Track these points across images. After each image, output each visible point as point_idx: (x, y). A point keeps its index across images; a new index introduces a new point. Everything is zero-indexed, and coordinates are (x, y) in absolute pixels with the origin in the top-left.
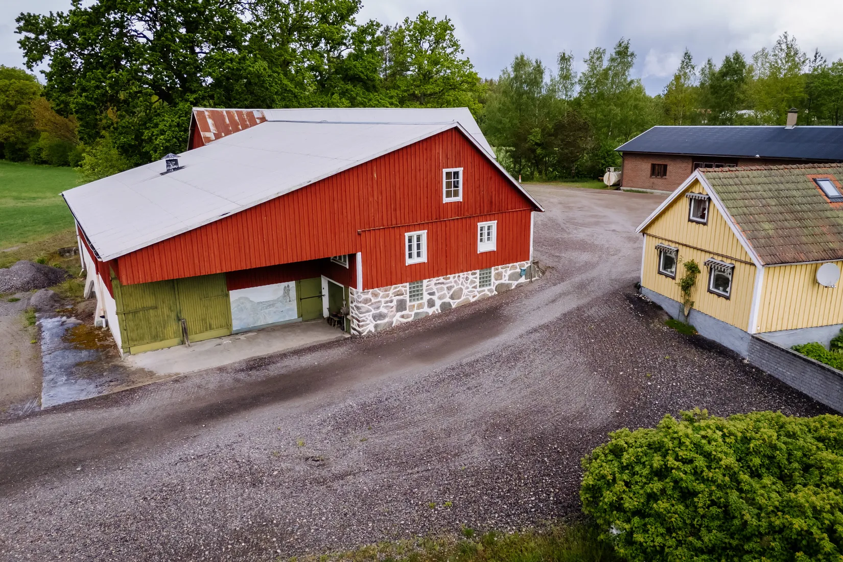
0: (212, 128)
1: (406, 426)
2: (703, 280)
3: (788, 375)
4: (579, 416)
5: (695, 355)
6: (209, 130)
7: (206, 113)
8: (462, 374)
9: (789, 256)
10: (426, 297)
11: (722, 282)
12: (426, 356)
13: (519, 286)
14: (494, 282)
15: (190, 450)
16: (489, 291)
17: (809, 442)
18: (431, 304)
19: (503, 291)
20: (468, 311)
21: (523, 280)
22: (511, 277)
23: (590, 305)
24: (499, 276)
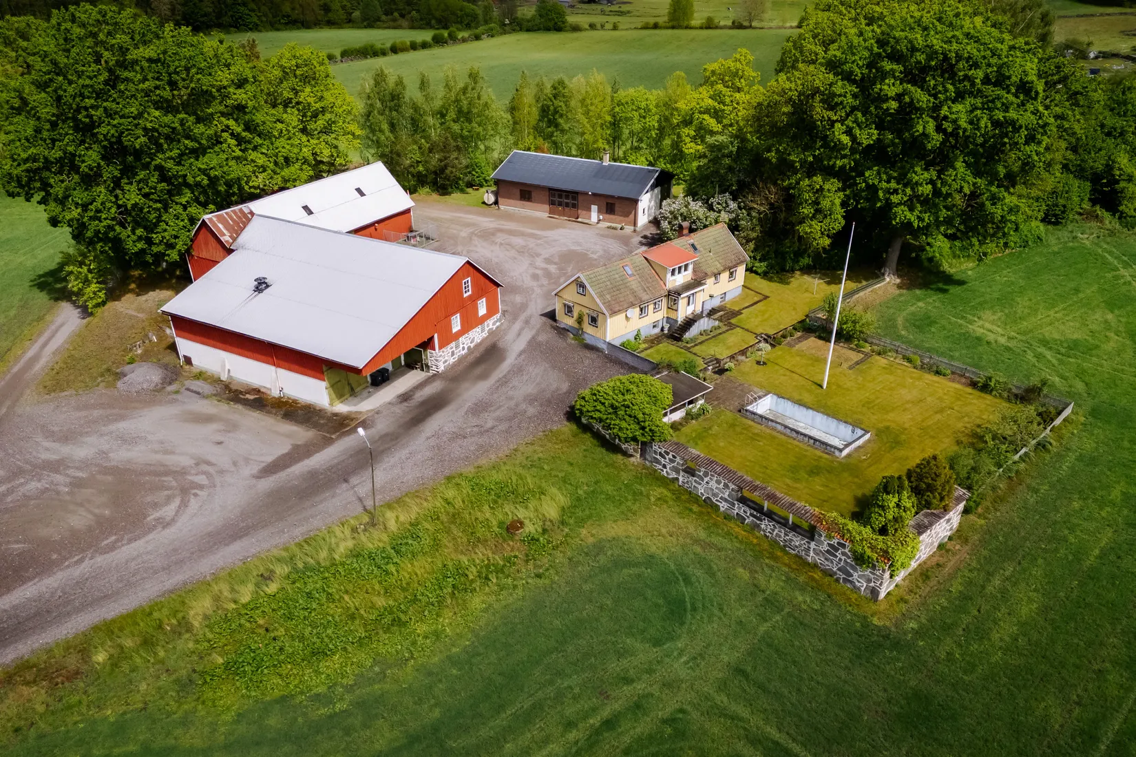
0: (225, 232)
1: (500, 407)
2: (586, 320)
3: (621, 356)
4: (557, 389)
5: (588, 354)
6: (224, 235)
7: (215, 219)
8: (504, 382)
9: (617, 309)
10: (461, 346)
11: (594, 320)
12: (484, 376)
13: (497, 327)
14: (487, 329)
15: (424, 436)
16: (485, 334)
17: (627, 384)
18: (463, 348)
19: (491, 333)
20: (482, 349)
21: (498, 324)
22: (494, 324)
23: (537, 334)
24: (488, 326)
